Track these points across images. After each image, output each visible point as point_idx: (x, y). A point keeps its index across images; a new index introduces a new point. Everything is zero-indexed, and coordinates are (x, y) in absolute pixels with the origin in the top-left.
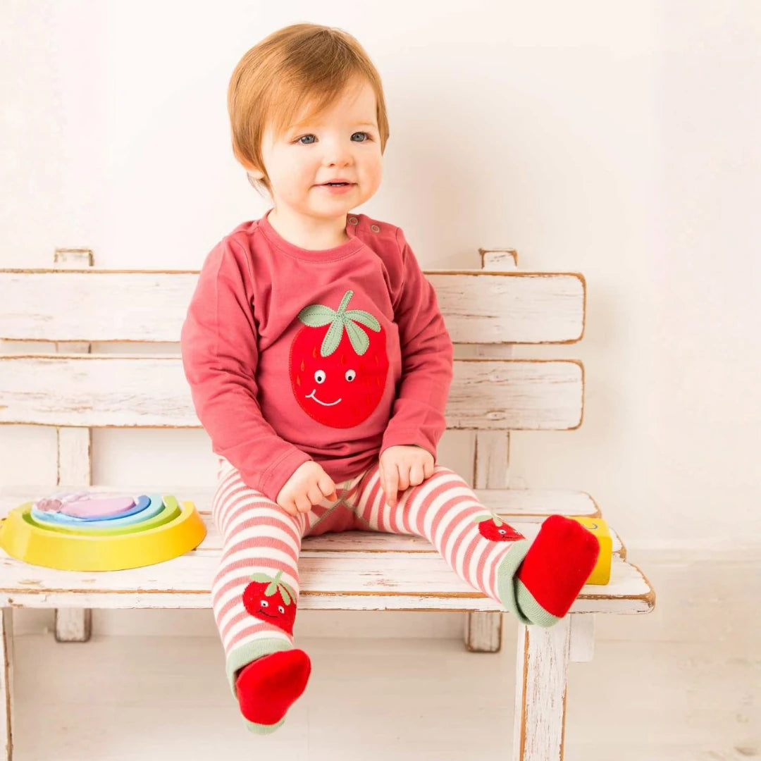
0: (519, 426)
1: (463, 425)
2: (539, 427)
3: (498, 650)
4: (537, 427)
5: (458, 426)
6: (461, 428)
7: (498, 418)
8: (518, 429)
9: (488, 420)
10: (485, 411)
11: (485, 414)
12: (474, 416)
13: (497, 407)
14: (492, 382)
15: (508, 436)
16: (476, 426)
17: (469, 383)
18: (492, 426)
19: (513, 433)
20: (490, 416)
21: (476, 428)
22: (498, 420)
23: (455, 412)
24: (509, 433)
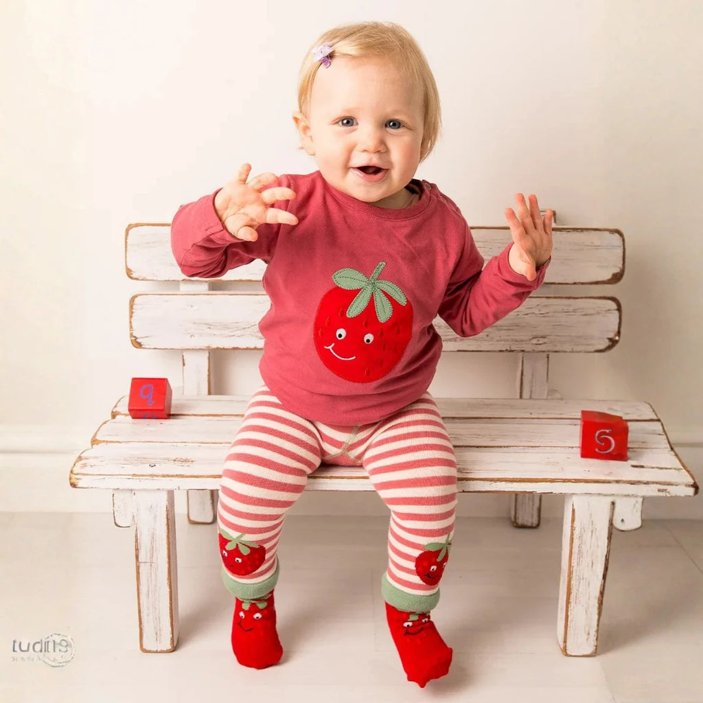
0: (557, 349)
1: (513, 349)
2: (573, 349)
3: (538, 525)
4: (571, 350)
5: (509, 349)
6: (511, 351)
7: (541, 342)
8: (556, 352)
9: (533, 344)
10: (531, 338)
11: (530, 340)
12: (522, 341)
13: (541, 334)
14: (536, 314)
15: (548, 357)
16: (522, 349)
17: (518, 315)
18: (535, 349)
19: (551, 355)
20: (535, 341)
21: (523, 351)
22: (540, 344)
23: (506, 338)
24: (548, 355)
